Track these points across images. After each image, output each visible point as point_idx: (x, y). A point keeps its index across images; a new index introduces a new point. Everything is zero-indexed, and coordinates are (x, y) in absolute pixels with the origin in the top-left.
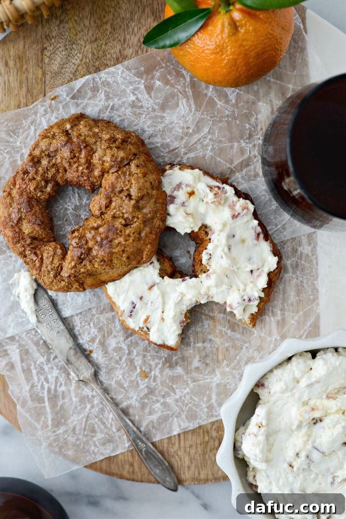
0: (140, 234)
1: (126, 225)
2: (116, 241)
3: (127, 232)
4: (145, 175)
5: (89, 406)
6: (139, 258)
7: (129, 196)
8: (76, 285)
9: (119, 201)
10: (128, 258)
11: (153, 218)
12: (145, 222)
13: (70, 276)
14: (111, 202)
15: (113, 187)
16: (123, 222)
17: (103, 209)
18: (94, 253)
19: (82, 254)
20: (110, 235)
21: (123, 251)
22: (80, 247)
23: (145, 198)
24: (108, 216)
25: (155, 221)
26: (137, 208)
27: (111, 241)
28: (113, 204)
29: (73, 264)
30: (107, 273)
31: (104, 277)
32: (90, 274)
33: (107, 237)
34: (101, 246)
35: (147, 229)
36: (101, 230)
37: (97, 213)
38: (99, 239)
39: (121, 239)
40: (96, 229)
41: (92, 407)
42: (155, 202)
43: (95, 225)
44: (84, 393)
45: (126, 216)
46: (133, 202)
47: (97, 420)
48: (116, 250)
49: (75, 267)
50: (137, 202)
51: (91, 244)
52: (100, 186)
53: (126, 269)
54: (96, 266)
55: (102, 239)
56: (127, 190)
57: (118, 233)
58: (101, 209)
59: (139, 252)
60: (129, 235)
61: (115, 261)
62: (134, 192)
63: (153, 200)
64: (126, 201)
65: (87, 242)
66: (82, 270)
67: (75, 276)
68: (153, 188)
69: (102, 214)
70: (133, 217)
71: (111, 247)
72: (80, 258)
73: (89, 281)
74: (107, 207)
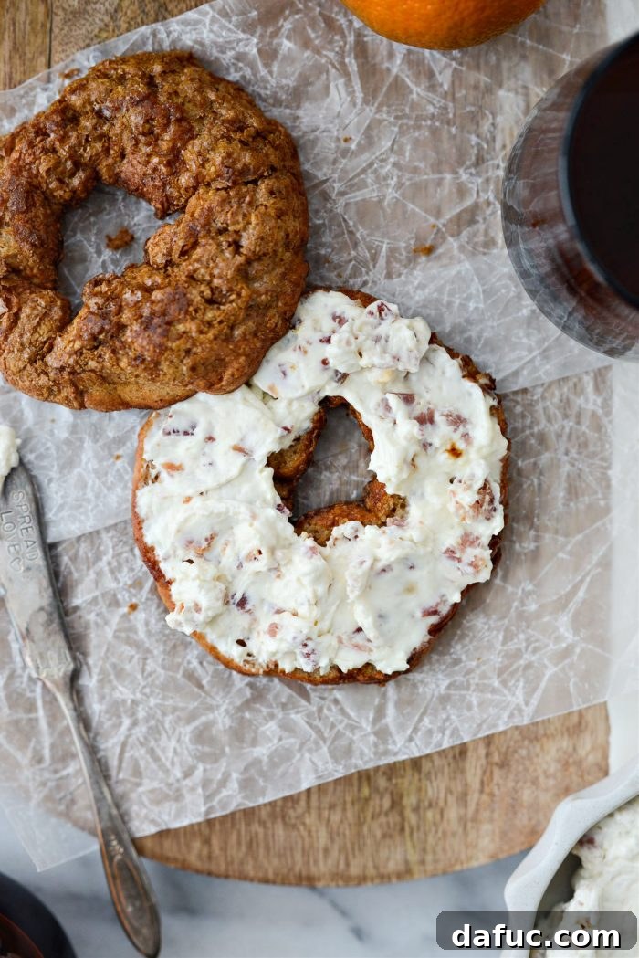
0: (232, 328)
1: (211, 302)
2: (181, 328)
3: (209, 315)
4: (280, 215)
5: (127, 722)
6: (213, 377)
7: (236, 246)
8: (68, 392)
9: (212, 248)
10: (193, 369)
11: (267, 306)
12: (251, 308)
13: (62, 369)
14: (195, 245)
15: (209, 216)
16: (207, 293)
17: (175, 256)
18: (128, 336)
19: (102, 330)
20: (173, 309)
21: (188, 352)
22: (104, 316)
23: (266, 260)
24: (180, 274)
25: (272, 312)
26: (244, 274)
27: (169, 324)
28: (199, 250)
29: (77, 345)
30: (140, 388)
31: (129, 394)
32: (104, 379)
33: (164, 313)
34: (147, 325)
35: (251, 324)
36: (157, 295)
37: (160, 260)
38: (146, 312)
39: (192, 327)
40: (148, 290)
41: (135, 724)
42: (283, 276)
43: (149, 283)
44: (117, 695)
45: (216, 282)
46: (240, 259)
47: (143, 751)
48: (174, 346)
49: (79, 352)
50: (249, 262)
51: (126, 316)
52: (183, 209)
53: (180, 391)
54: (123, 364)
55: (153, 314)
56: (237, 232)
57: (188, 311)
58: (169, 253)
59: (220, 363)
60: (210, 324)
61: (164, 366)
62: (247, 241)
63: (279, 271)
64: (228, 254)
65: (120, 310)
66: (92, 364)
67: (73, 373)
68: (287, 246)
69: (169, 263)
70: (231, 290)
71: (166, 334)
72: (94, 337)
73: (96, 392)
74: (184, 253)
